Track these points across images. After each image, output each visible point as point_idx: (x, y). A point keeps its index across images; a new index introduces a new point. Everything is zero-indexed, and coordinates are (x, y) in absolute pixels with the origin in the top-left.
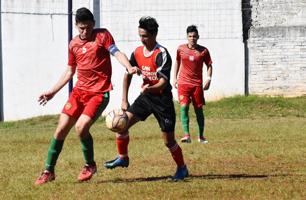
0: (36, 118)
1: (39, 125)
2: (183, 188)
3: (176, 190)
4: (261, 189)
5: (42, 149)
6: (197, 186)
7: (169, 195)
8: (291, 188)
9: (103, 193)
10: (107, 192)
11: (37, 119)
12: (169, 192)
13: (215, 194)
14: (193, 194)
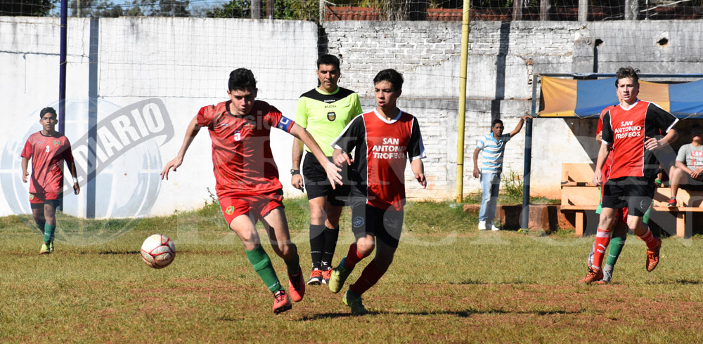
0: (7, 217)
1: (11, 229)
2: (230, 326)
3: (220, 328)
4: (345, 332)
5: (16, 263)
6: (251, 324)
7: (210, 336)
8: (387, 331)
9: (111, 330)
10: (117, 329)
11: (8, 219)
12: (209, 332)
13: (278, 336)
14: (245, 335)
